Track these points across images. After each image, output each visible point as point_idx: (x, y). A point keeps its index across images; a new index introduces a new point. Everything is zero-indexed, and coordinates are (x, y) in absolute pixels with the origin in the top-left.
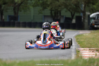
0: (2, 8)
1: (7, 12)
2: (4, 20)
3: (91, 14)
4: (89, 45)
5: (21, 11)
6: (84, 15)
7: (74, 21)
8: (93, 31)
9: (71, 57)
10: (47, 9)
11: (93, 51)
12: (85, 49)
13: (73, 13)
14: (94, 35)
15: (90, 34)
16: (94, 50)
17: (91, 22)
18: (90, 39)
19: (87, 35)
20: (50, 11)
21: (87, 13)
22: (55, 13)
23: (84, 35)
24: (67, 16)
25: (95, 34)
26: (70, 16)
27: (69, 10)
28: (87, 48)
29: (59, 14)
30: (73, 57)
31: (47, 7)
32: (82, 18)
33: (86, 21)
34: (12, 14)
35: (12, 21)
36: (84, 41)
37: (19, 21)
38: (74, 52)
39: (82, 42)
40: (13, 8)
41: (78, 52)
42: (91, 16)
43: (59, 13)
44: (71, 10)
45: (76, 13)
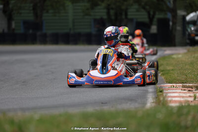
0: (11, 6)
1: (21, 13)
2: (14, 30)
3: (188, 14)
4: (183, 78)
5: (47, 12)
6: (175, 16)
7: (154, 29)
8: (191, 48)
9: (145, 104)
10: (99, 7)
11: (190, 89)
12: (173, 87)
13: (152, 13)
14: (194, 57)
15: (185, 54)
16: (192, 87)
17: (189, 30)
18: (186, 65)
19: (180, 56)
20: (105, 11)
21: (181, 13)
22: (116, 14)
23: (175, 56)
24: (139, 20)
25: (196, 55)
26: (147, 20)
27: (144, 8)
28: (178, 85)
29: (124, 17)
30: (150, 102)
31: (100, 3)
32: (171, 23)
33: (179, 28)
34: (30, 17)
35: (31, 31)
36: (172, 70)
37: (44, 31)
38: (152, 92)
39: (169, 70)
40: (32, 5)
41: (161, 93)
42: (188, 18)
43: (124, 13)
44: (147, 7)
45: (157, 13)
